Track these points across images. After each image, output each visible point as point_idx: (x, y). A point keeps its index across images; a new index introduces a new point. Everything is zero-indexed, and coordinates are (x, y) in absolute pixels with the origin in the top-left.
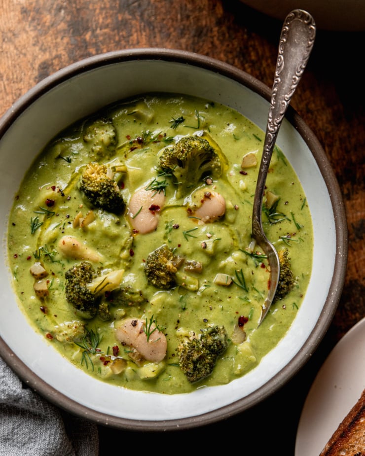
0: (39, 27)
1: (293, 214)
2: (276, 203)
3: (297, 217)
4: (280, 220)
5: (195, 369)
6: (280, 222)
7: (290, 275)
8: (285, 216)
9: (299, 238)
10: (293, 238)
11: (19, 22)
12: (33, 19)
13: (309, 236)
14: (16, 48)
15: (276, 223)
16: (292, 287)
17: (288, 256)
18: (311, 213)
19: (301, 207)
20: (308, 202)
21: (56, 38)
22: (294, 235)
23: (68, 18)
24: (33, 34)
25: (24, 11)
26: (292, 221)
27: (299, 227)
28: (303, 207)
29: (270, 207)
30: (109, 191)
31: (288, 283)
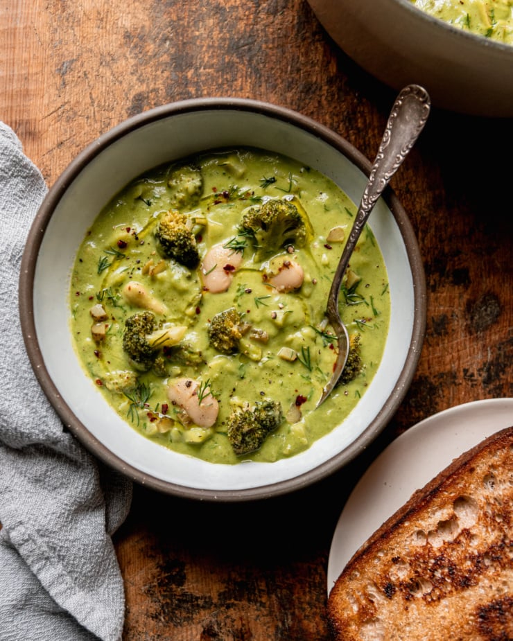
0: (140, 56)
1: (372, 299)
2: (357, 284)
3: (375, 301)
4: (357, 302)
5: (243, 441)
6: (357, 304)
7: (358, 362)
8: (363, 299)
9: (375, 325)
10: (368, 324)
11: (121, 46)
12: (136, 46)
13: (385, 324)
14: (113, 74)
15: (352, 305)
16: (358, 374)
17: (359, 341)
18: (391, 301)
19: (381, 292)
20: (390, 289)
21: (156, 71)
22: (370, 320)
23: (173, 51)
24: (132, 62)
25: (128, 36)
26: (370, 305)
27: (376, 313)
28: (383, 293)
29: (349, 286)
30: (185, 243)
31: (355, 370)
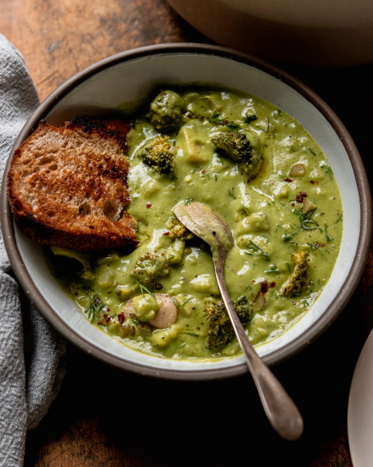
0: (115, 33)
1: (326, 226)
2: (313, 211)
3: (329, 229)
4: (312, 228)
6: (311, 230)
7: (306, 276)
8: (318, 225)
9: (326, 250)
10: (321, 249)
11: (98, 28)
12: (110, 27)
13: (337, 248)
14: (93, 48)
15: (307, 230)
16: (306, 290)
17: (308, 258)
18: (344, 227)
19: (336, 221)
20: (344, 218)
21: (129, 41)
22: (323, 245)
23: (141, 27)
24: (108, 38)
25: (103, 21)
26: (324, 232)
27: (329, 240)
28: (338, 221)
29: (304, 212)
31: (302, 284)
